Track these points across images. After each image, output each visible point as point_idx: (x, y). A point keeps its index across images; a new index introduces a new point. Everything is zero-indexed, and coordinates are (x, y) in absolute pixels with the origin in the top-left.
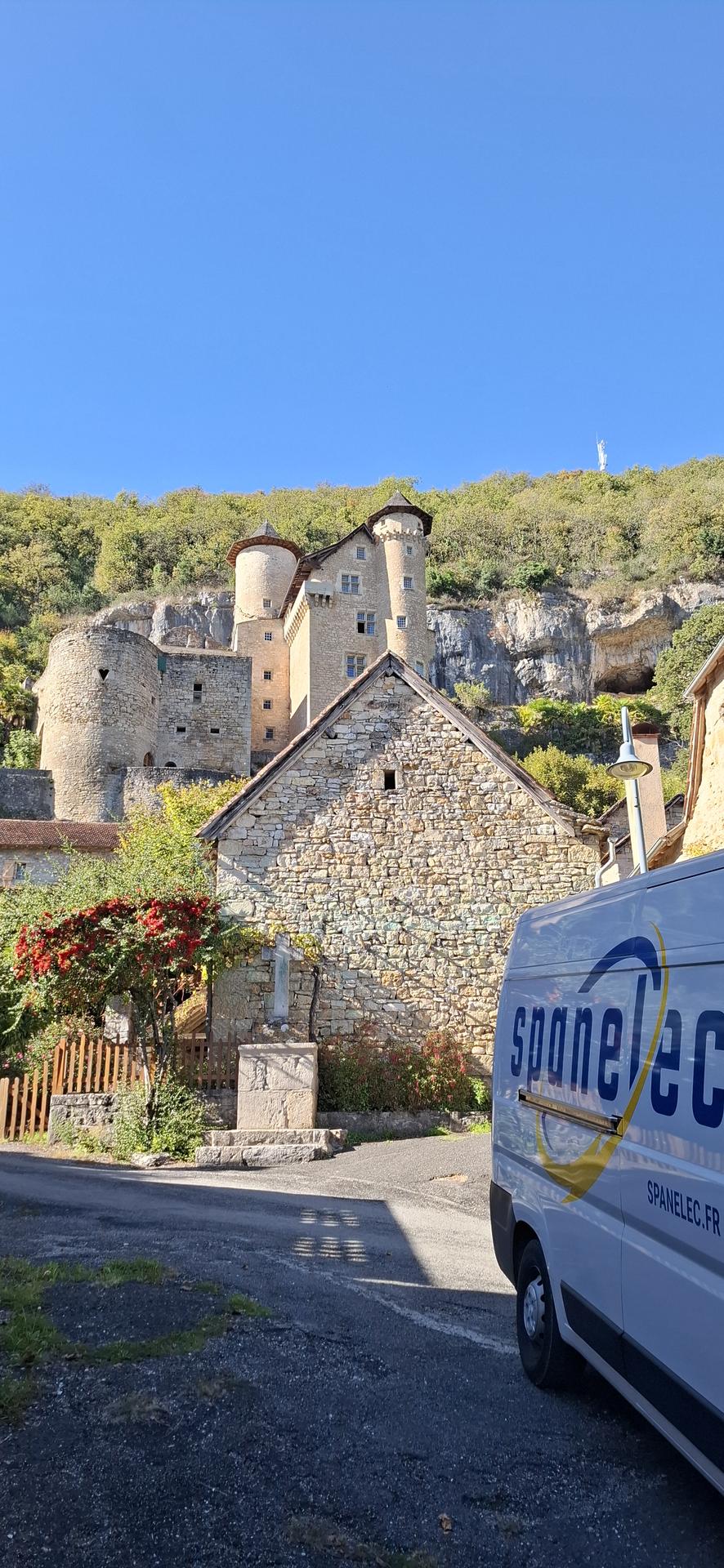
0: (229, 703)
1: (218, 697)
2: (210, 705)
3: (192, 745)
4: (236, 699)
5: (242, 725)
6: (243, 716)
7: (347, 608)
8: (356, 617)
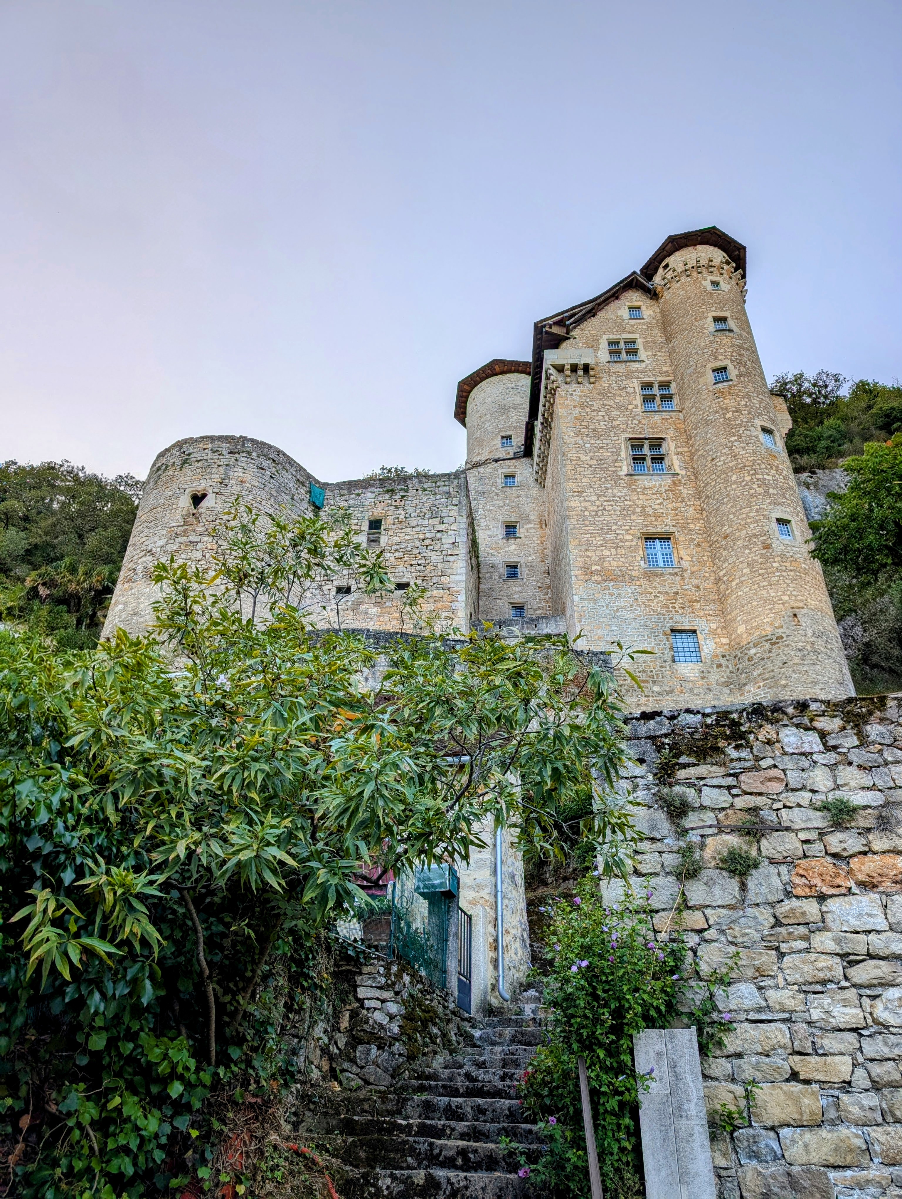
0: (427, 542)
1: (407, 535)
2: (394, 547)
3: (362, 613)
4: (439, 535)
5: (449, 571)
6: (451, 559)
7: (621, 380)
8: (638, 389)
